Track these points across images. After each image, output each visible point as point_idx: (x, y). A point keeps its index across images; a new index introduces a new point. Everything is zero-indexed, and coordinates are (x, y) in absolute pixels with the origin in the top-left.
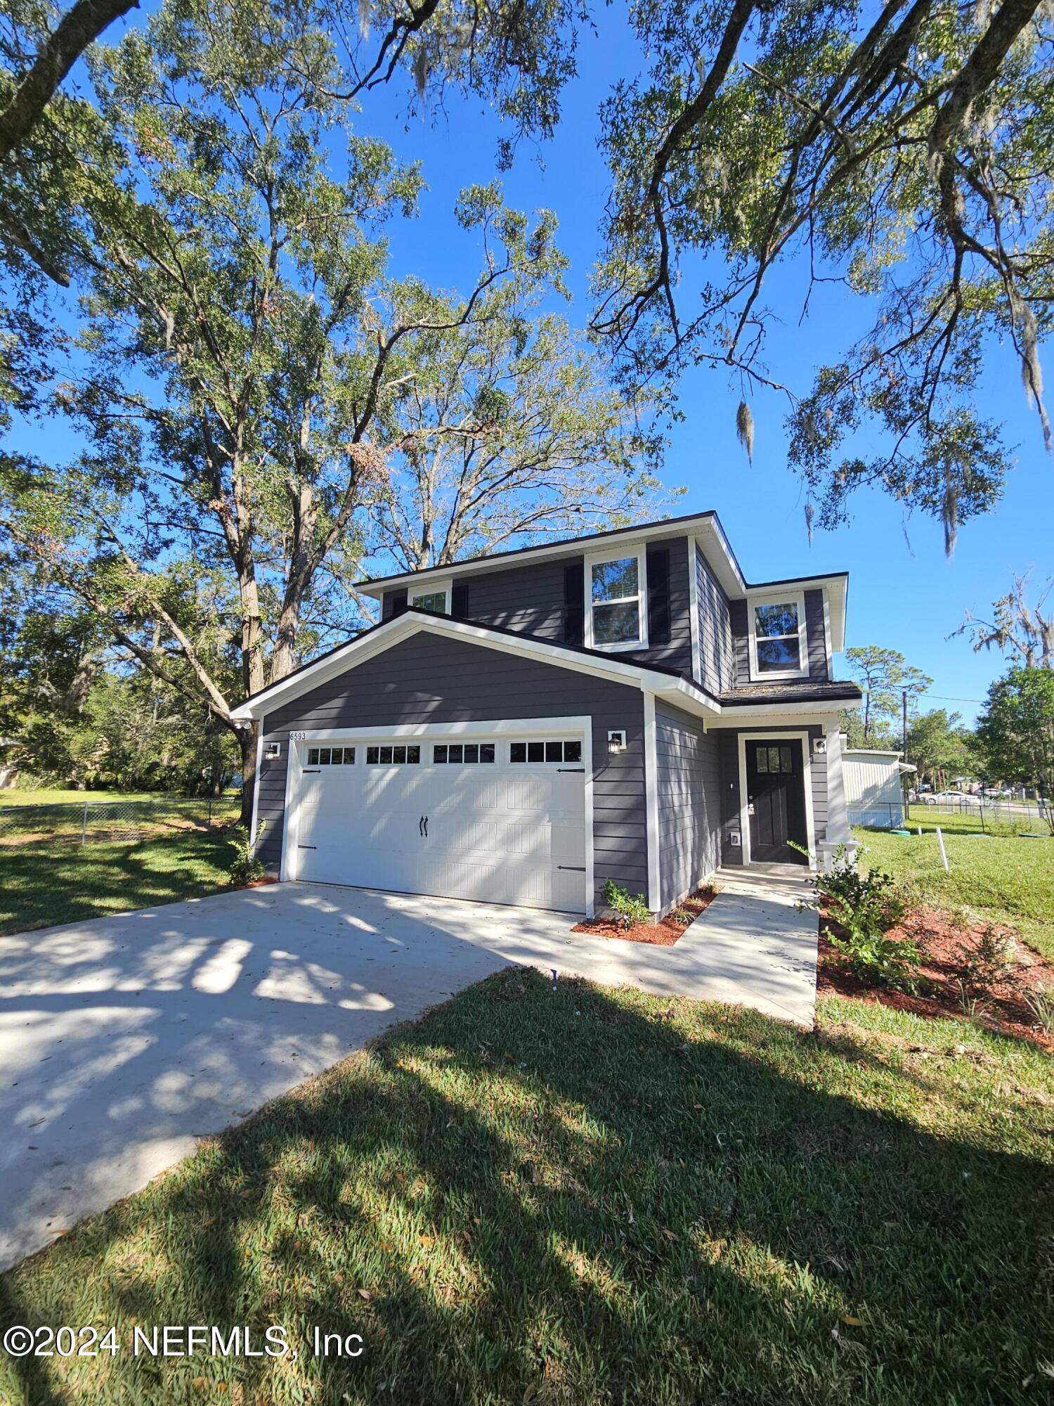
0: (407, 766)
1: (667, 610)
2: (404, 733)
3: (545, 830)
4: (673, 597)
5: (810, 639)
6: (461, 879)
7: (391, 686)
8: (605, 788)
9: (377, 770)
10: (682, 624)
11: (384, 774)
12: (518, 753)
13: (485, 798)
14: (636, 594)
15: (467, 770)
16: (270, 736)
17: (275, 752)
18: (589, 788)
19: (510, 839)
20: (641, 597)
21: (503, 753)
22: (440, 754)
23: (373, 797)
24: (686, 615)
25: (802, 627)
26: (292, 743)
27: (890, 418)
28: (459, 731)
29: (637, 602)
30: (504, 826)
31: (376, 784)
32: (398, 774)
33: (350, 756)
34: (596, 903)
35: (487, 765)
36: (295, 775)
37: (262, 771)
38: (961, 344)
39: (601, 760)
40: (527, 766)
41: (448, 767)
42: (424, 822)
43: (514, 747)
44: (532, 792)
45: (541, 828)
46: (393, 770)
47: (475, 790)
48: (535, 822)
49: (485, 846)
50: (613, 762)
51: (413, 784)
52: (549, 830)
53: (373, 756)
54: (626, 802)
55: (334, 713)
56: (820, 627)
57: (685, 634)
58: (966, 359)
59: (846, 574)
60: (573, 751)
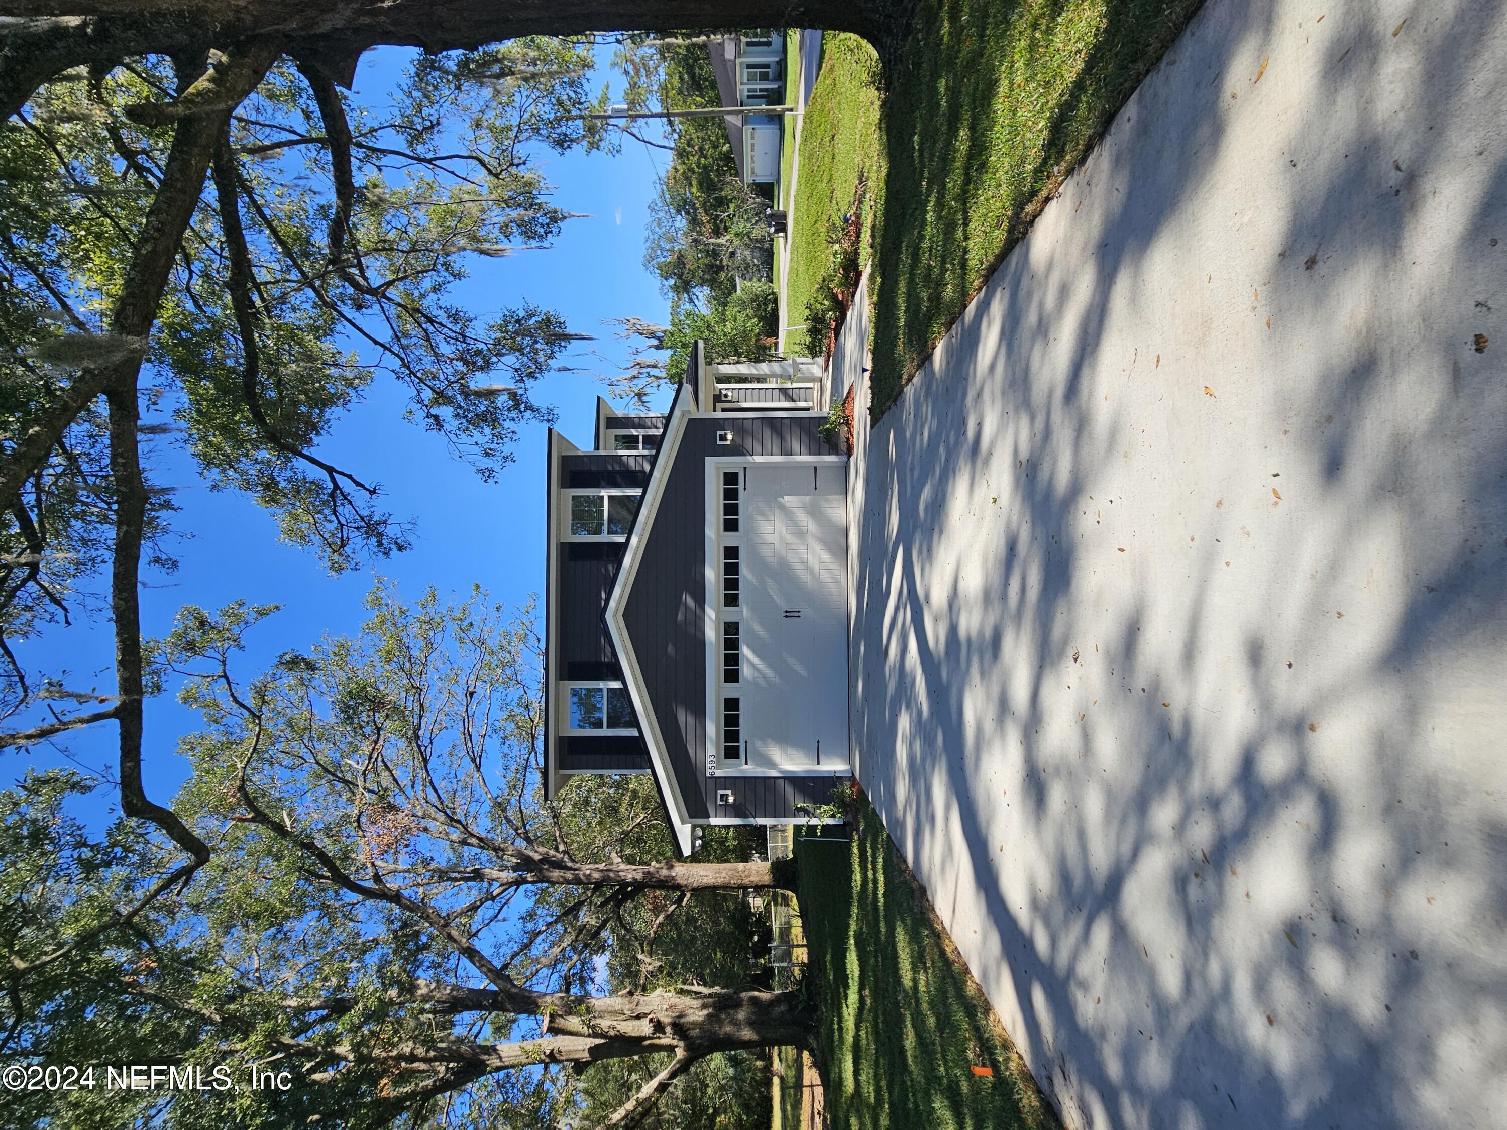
0: (742, 636)
1: (620, 472)
2: (712, 633)
3: (790, 501)
4: (610, 468)
5: (644, 427)
6: (833, 576)
7: (671, 649)
8: (757, 447)
9: (746, 671)
10: (632, 462)
11: (748, 660)
12: (731, 525)
13: (769, 556)
14: (602, 497)
15: (745, 573)
16: (711, 811)
17: (727, 795)
18: (758, 459)
19: (800, 533)
20: (605, 493)
21: (731, 539)
22: (731, 600)
23: (770, 674)
24: (625, 459)
25: (635, 432)
26: (719, 773)
27: (481, 369)
28: (713, 574)
29: (610, 497)
30: (789, 537)
31: (758, 670)
32: (748, 646)
33: (732, 704)
34: (837, 454)
35: (742, 553)
36: (750, 769)
37: (745, 816)
38: (442, 318)
39: (736, 450)
40: (741, 517)
41: (742, 592)
42: (788, 614)
43: (727, 529)
44: (763, 514)
45: (788, 504)
46: (746, 651)
47: (761, 566)
48: (783, 508)
49: (804, 553)
50: (739, 441)
51: (757, 628)
52: (787, 498)
53: (732, 676)
54: (767, 434)
55: (691, 720)
56: (636, 420)
57: (640, 459)
58: (455, 316)
59: (599, 398)
60: (731, 478)
